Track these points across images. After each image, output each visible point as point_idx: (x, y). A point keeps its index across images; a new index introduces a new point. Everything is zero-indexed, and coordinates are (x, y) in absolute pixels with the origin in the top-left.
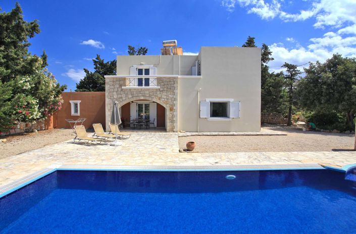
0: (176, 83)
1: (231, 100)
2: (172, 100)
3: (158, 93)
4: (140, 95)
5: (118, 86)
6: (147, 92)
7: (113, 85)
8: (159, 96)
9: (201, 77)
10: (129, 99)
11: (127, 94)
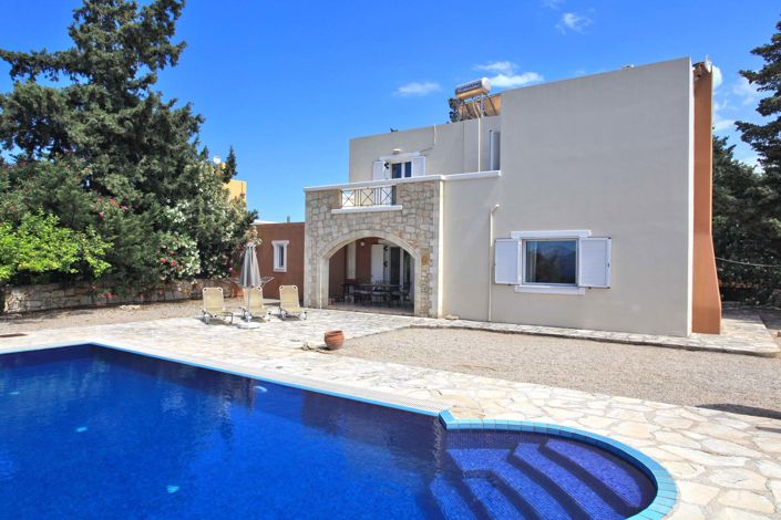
0: (435, 193)
1: (583, 233)
2: (426, 238)
3: (399, 220)
4: (364, 226)
5: (324, 208)
6: (377, 220)
7: (318, 207)
8: (400, 228)
9: (499, 172)
10: (344, 237)
11: (340, 226)
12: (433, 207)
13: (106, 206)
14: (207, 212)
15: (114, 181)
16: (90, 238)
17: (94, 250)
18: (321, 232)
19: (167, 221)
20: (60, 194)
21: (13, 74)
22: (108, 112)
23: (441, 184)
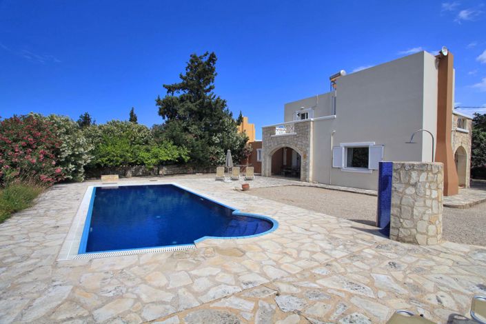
1: (371, 144)
2: (305, 147)
3: (295, 139)
4: (283, 142)
5: (269, 135)
6: (287, 139)
7: (266, 134)
8: (296, 142)
9: (336, 116)
10: (275, 147)
11: (274, 143)
12: (308, 133)
13: (189, 137)
14: (229, 138)
15: (193, 128)
16: (183, 149)
17: (184, 153)
18: (267, 145)
19: (213, 142)
20: (174, 134)
21: (168, 92)
22: (192, 103)
23: (312, 123)
